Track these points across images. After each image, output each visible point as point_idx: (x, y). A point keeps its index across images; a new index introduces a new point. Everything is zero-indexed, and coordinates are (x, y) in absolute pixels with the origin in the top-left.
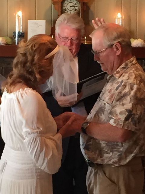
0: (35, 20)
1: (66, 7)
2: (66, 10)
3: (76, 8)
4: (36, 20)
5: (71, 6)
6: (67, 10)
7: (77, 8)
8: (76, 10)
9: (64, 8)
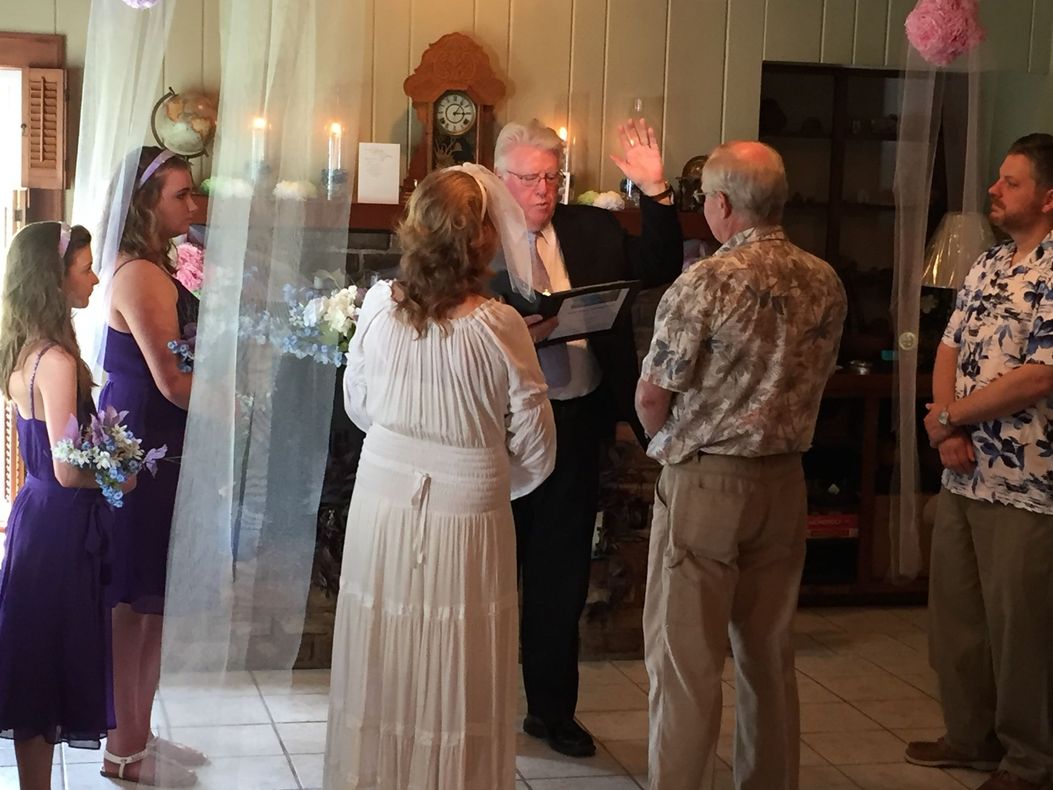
0: (369, 144)
1: (444, 115)
2: (443, 122)
3: (466, 116)
4: (371, 141)
5: (455, 114)
6: (447, 122)
7: (469, 117)
8: (466, 122)
9: (439, 116)
